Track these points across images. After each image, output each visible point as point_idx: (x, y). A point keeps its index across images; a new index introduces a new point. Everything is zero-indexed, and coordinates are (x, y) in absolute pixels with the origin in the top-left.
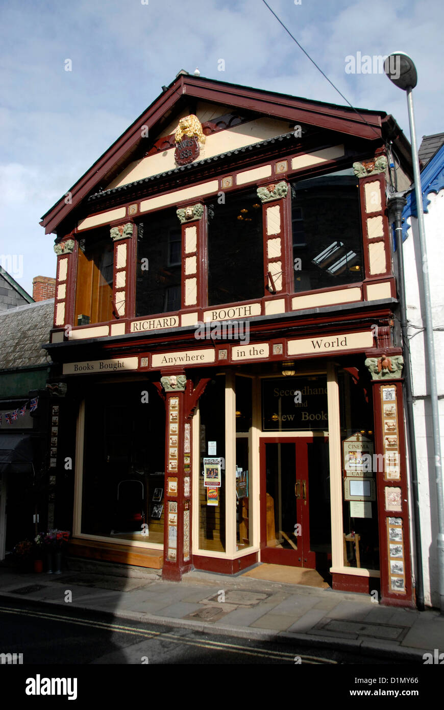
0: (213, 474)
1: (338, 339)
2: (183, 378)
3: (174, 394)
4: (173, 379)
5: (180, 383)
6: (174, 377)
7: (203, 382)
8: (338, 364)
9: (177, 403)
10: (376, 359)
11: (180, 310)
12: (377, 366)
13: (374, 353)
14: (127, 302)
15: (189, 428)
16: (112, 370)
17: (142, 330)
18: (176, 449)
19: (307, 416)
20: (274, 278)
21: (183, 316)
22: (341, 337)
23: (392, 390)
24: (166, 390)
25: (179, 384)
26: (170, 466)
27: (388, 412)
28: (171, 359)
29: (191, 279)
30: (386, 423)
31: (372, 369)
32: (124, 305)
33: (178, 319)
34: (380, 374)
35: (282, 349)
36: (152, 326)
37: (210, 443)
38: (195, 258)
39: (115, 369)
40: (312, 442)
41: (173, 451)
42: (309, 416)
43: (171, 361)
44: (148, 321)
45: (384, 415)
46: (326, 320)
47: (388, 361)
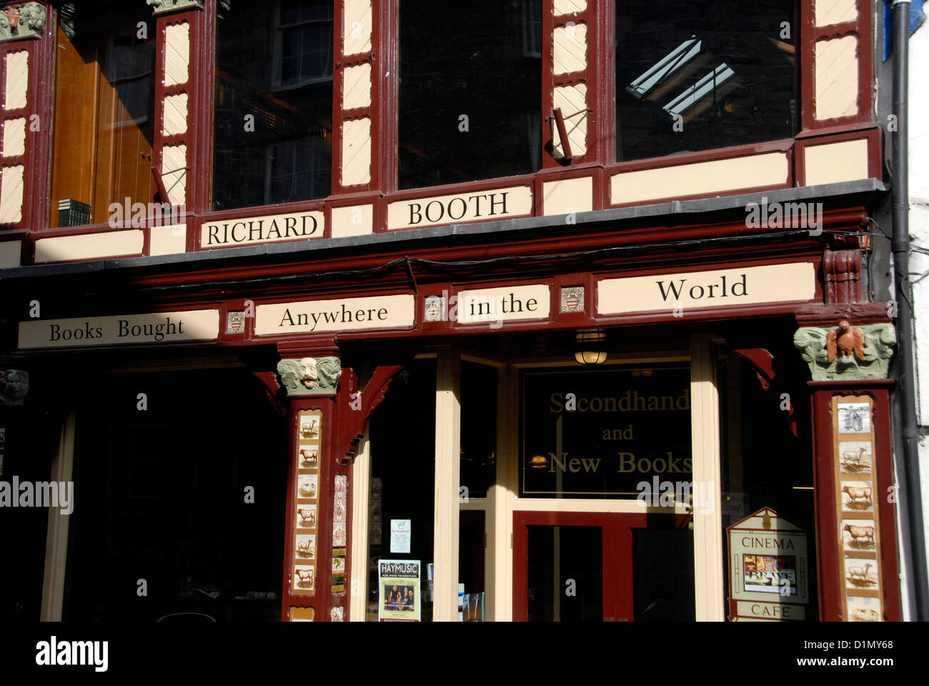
0: (402, 599)
1: (724, 278)
2: (332, 364)
3: (311, 402)
4: (309, 366)
5: (325, 376)
6: (310, 362)
7: (383, 373)
8: (722, 341)
9: (317, 424)
10: (822, 332)
11: (329, 198)
12: (826, 348)
13: (819, 316)
14: (191, 172)
15: (344, 485)
16: (151, 339)
17: (231, 242)
18: (313, 538)
19: (631, 462)
20: (568, 125)
21: (335, 212)
22: (733, 275)
23: (862, 409)
24: (291, 392)
25: (323, 379)
26: (296, 579)
27: (850, 462)
28: (303, 319)
29: (357, 121)
30: (846, 490)
31: (812, 353)
32: (184, 179)
33: (323, 218)
34: (833, 368)
35: (582, 300)
36: (256, 235)
37: (395, 524)
38: (366, 68)
39: (159, 337)
40: (643, 524)
41: (304, 541)
42: (636, 462)
43: (303, 321)
44: (246, 221)
45: (840, 470)
46: (697, 232)
47: (855, 335)
